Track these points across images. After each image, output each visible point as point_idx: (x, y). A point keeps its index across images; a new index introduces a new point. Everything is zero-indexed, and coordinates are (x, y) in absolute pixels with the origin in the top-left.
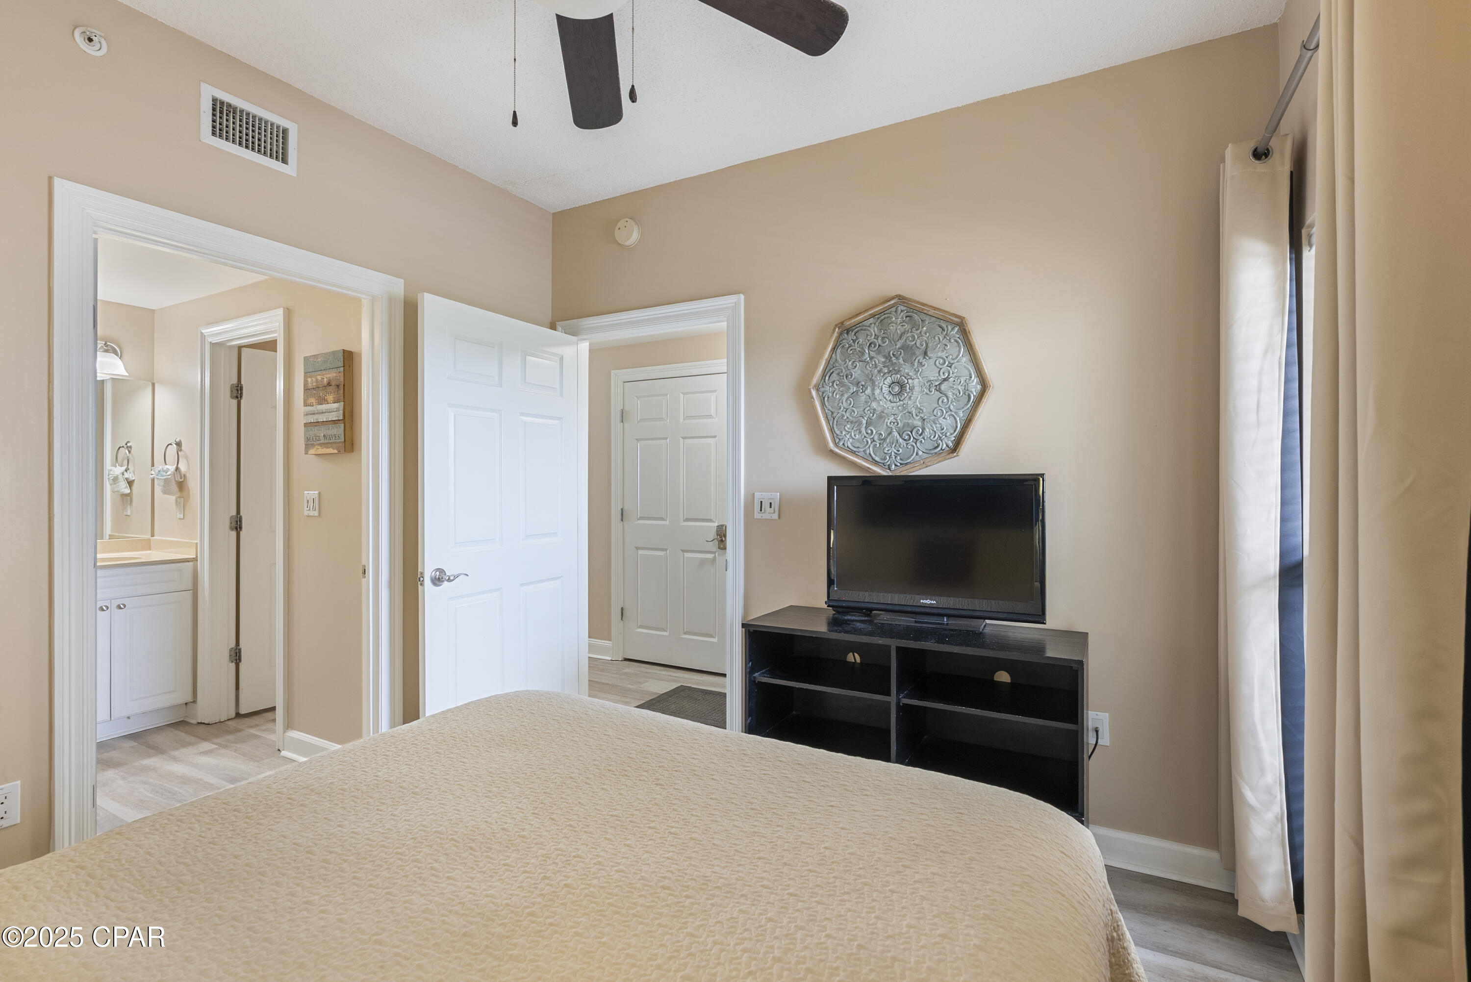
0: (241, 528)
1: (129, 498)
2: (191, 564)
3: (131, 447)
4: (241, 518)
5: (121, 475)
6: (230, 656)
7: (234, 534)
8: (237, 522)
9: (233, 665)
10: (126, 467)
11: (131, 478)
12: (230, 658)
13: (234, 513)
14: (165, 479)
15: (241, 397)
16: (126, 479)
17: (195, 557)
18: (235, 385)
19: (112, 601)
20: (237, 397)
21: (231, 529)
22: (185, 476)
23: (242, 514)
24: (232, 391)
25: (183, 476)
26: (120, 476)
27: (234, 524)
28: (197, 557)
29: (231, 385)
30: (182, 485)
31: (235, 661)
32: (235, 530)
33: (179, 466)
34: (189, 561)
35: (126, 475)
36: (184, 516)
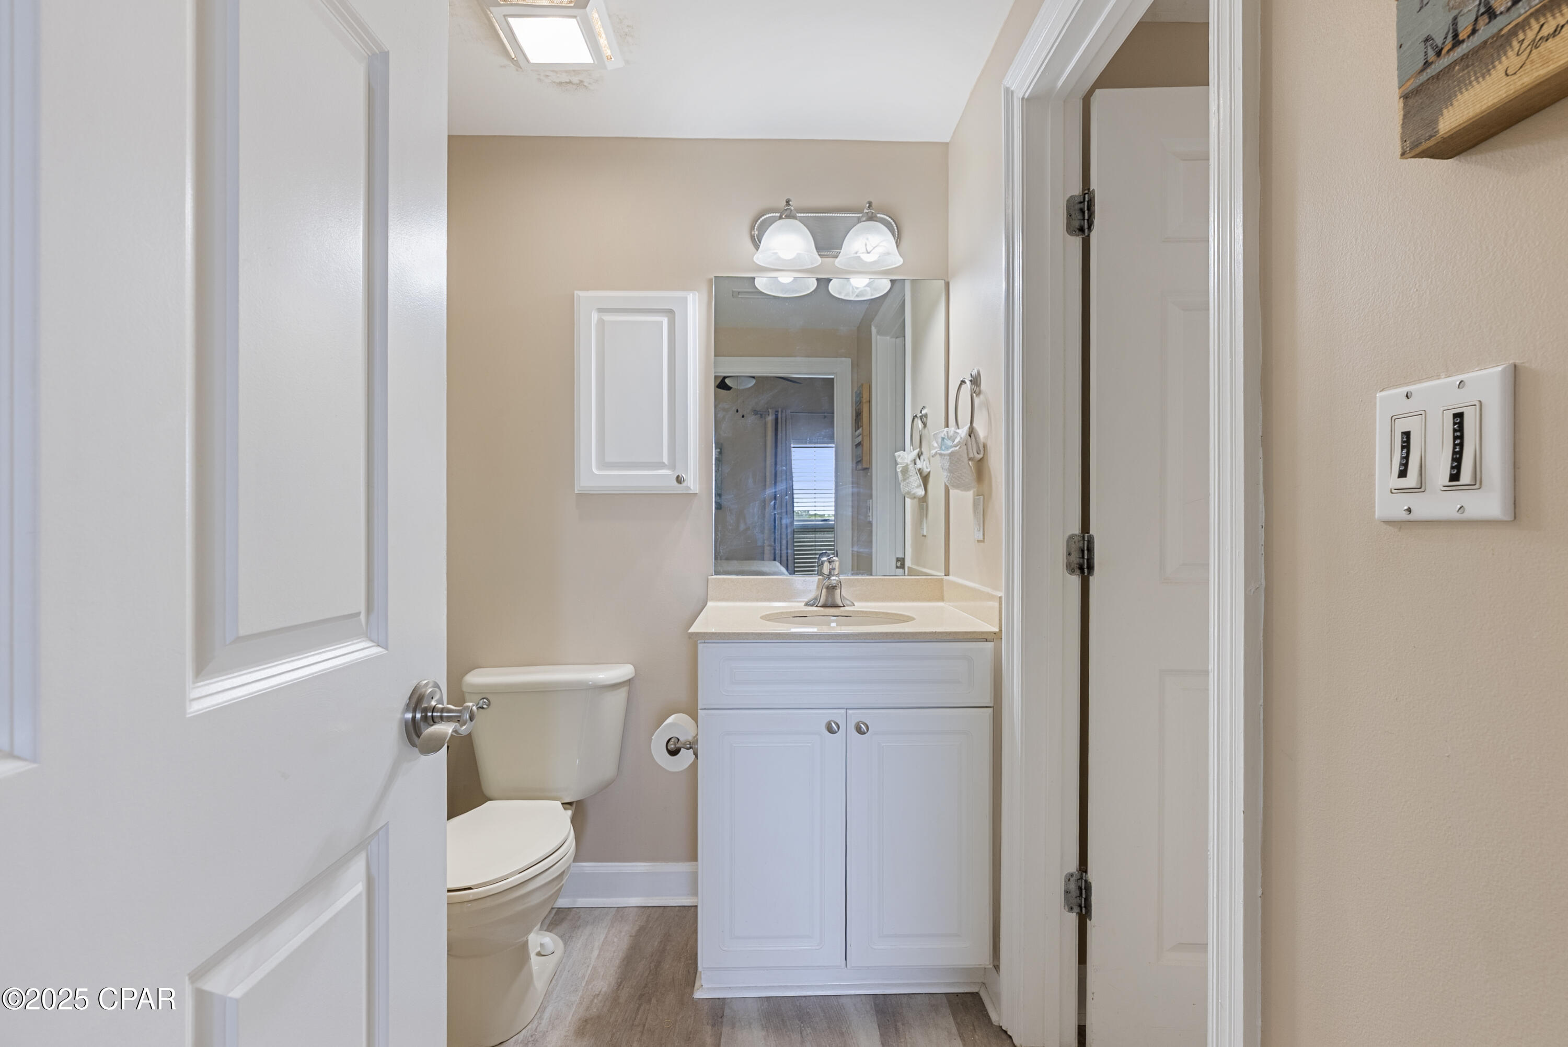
0: (1091, 567)
1: (925, 504)
2: (990, 645)
3: (926, 416)
4: (1090, 542)
5: (913, 465)
6: (1067, 892)
7: (1075, 581)
8: (1083, 551)
9: (1073, 918)
10: (918, 450)
11: (926, 470)
12: (1067, 899)
13: (1076, 529)
14: (951, 454)
15: (1090, 228)
16: (919, 470)
17: (998, 630)
18: (1077, 200)
19: (850, 712)
20: (1081, 230)
21: (1070, 569)
22: (985, 446)
23: (1093, 531)
24: (1069, 215)
25: (982, 448)
26: (911, 466)
27: (1075, 558)
28: (1001, 630)
29: (1068, 201)
30: (980, 468)
31: (1078, 910)
32: (1078, 572)
33: (974, 425)
34: (986, 640)
35: (919, 464)
36: (984, 535)
